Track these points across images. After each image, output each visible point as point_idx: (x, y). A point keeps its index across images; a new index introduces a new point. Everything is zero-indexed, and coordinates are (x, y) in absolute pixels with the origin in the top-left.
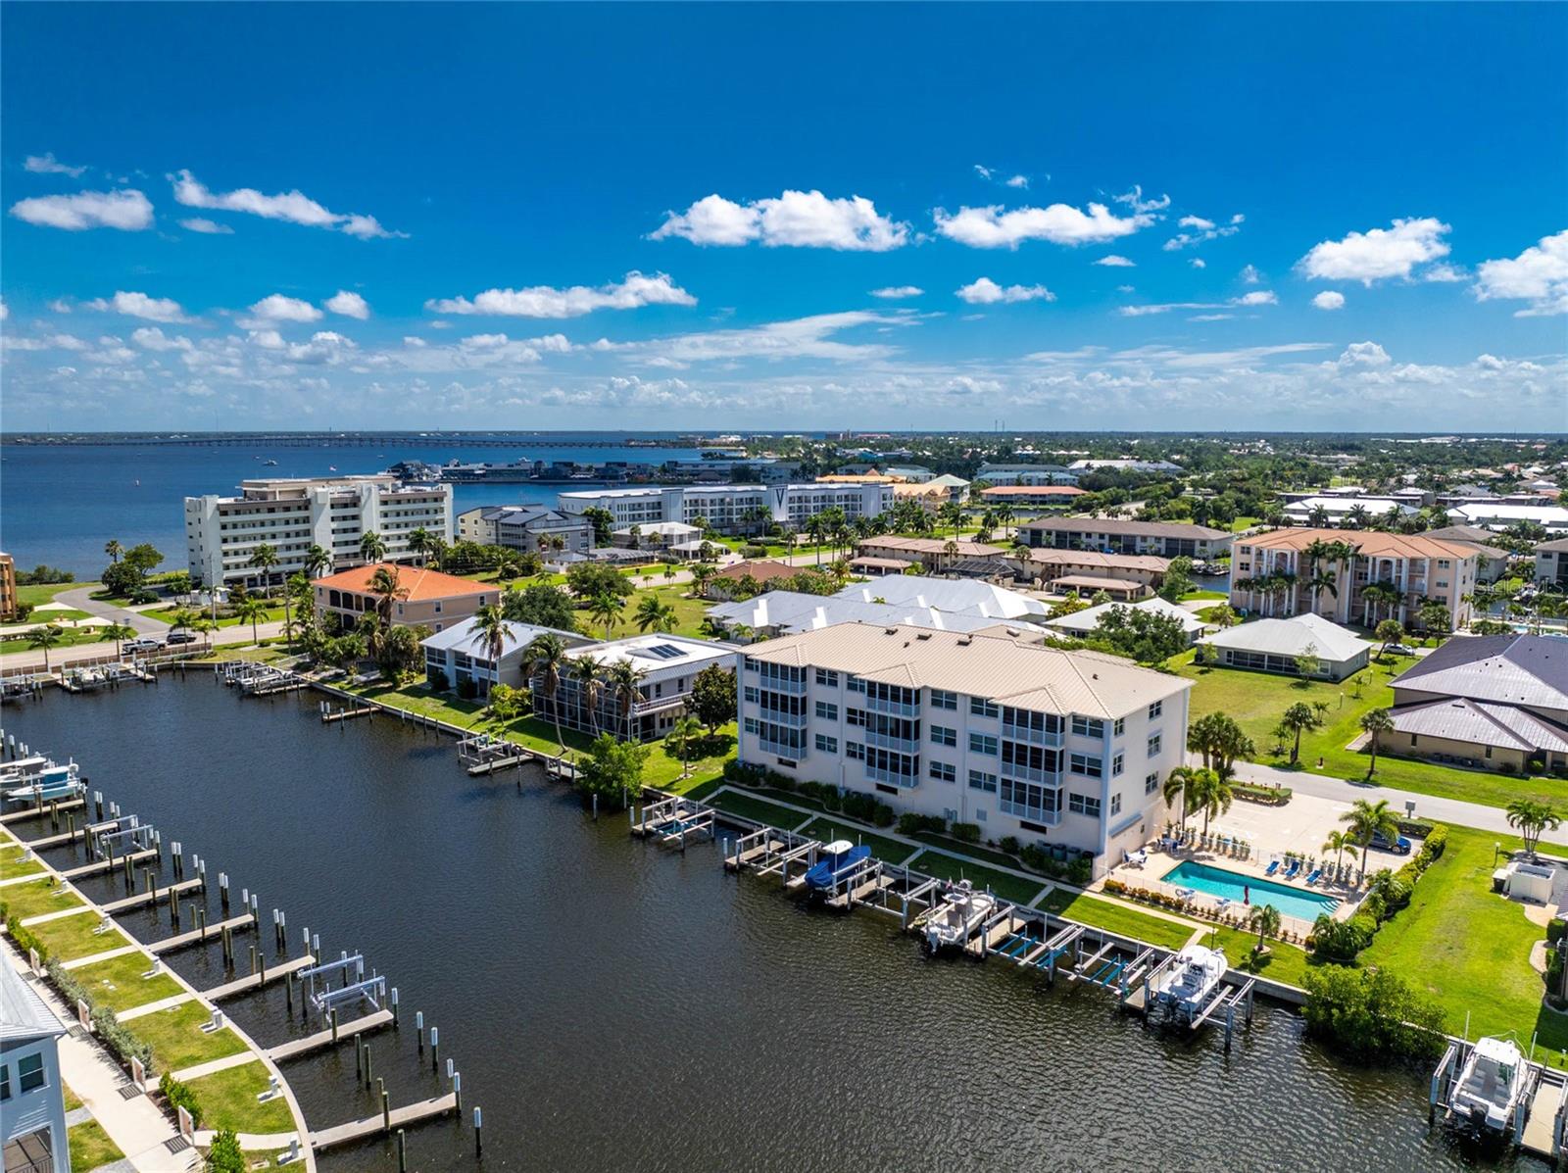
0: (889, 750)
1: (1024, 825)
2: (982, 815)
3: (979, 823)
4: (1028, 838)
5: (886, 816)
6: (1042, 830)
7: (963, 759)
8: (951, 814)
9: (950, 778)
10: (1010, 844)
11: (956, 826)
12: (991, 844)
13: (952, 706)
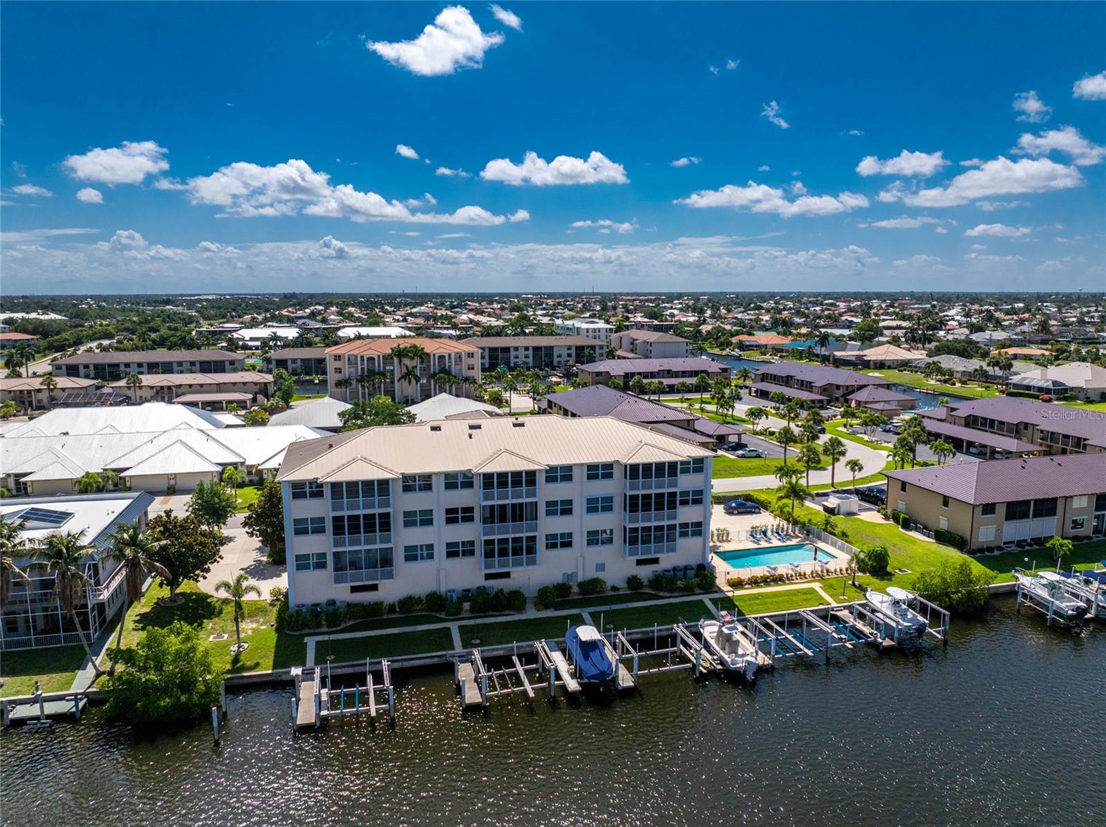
0: (524, 535)
1: (639, 562)
2: (601, 567)
3: (600, 575)
4: (645, 572)
5: (514, 600)
6: (656, 561)
7: (579, 524)
8: (569, 576)
9: (568, 544)
10: (633, 582)
11: (580, 585)
12: (614, 588)
13: (568, 478)
